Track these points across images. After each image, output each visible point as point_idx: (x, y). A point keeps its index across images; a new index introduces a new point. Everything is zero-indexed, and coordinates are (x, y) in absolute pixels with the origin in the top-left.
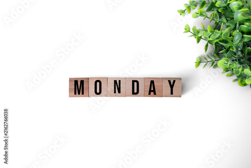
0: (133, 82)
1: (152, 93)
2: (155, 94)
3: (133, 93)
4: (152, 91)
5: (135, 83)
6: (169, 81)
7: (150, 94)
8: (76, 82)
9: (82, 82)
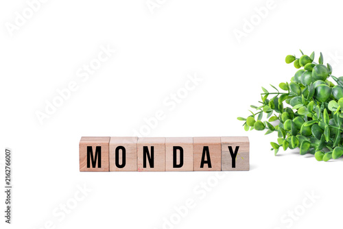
0: (175, 148)
1: (206, 165)
2: (210, 166)
3: (175, 166)
4: (206, 162)
5: (178, 151)
6: (230, 148)
7: (202, 166)
8: (89, 149)
9: (99, 149)
